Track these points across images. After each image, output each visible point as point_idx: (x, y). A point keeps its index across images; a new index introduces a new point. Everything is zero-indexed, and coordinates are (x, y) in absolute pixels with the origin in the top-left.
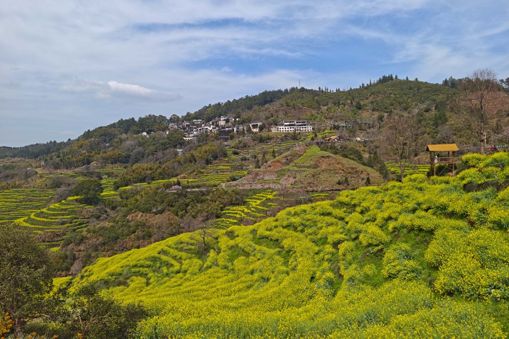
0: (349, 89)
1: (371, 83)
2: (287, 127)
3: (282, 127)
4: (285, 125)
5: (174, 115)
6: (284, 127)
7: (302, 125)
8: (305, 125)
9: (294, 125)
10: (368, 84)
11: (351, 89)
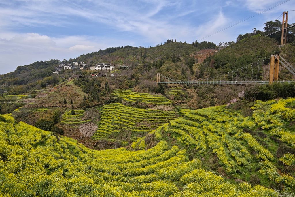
0: (149, 47)
1: (162, 44)
2: (99, 67)
3: (96, 67)
4: (99, 66)
5: (65, 60)
6: (97, 67)
7: (108, 66)
8: (110, 66)
9: (104, 66)
10: (160, 45)
11: (151, 47)
